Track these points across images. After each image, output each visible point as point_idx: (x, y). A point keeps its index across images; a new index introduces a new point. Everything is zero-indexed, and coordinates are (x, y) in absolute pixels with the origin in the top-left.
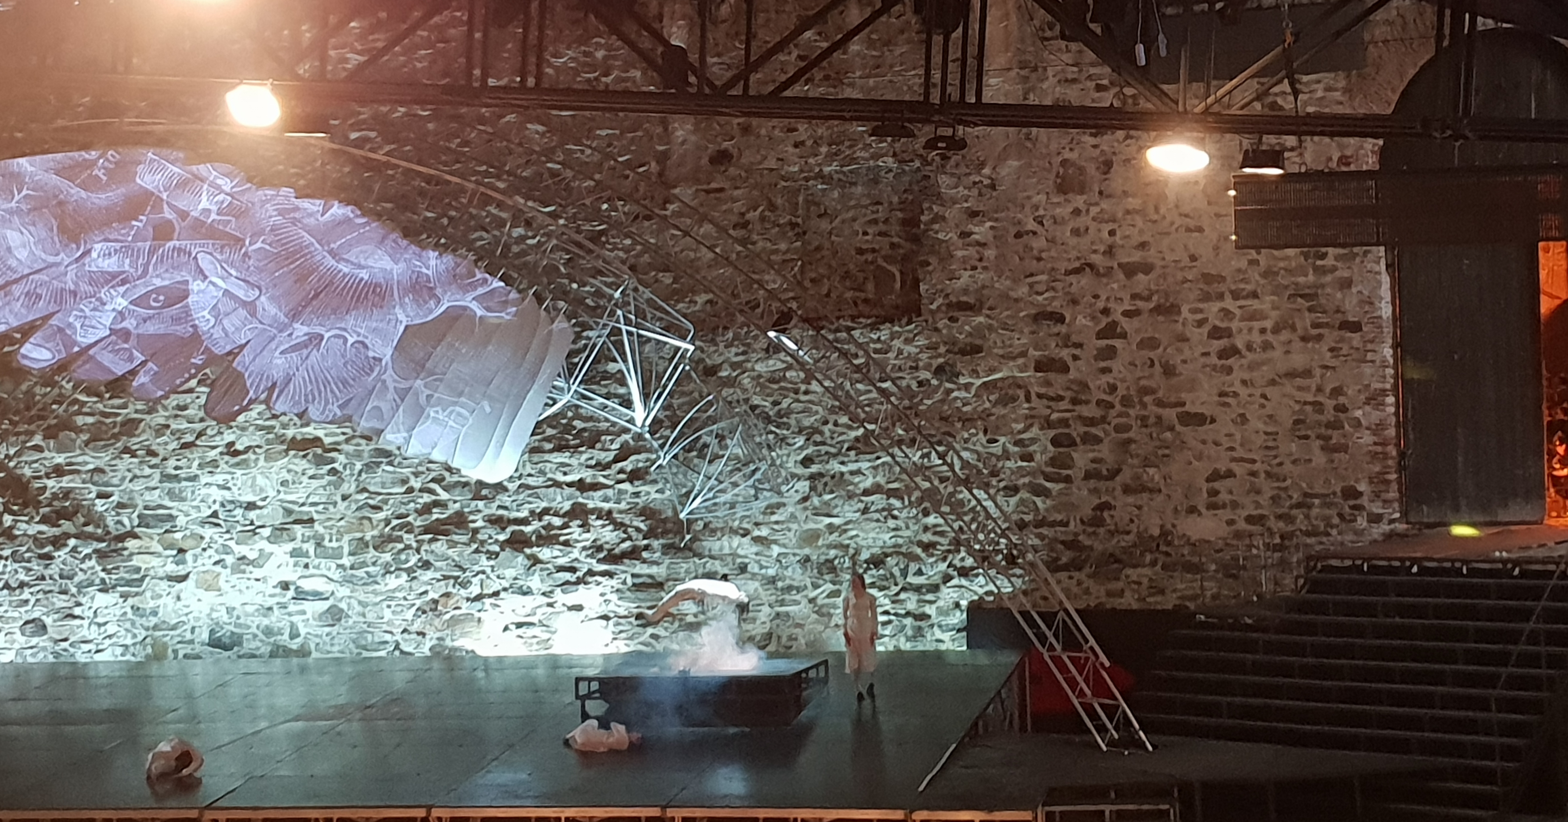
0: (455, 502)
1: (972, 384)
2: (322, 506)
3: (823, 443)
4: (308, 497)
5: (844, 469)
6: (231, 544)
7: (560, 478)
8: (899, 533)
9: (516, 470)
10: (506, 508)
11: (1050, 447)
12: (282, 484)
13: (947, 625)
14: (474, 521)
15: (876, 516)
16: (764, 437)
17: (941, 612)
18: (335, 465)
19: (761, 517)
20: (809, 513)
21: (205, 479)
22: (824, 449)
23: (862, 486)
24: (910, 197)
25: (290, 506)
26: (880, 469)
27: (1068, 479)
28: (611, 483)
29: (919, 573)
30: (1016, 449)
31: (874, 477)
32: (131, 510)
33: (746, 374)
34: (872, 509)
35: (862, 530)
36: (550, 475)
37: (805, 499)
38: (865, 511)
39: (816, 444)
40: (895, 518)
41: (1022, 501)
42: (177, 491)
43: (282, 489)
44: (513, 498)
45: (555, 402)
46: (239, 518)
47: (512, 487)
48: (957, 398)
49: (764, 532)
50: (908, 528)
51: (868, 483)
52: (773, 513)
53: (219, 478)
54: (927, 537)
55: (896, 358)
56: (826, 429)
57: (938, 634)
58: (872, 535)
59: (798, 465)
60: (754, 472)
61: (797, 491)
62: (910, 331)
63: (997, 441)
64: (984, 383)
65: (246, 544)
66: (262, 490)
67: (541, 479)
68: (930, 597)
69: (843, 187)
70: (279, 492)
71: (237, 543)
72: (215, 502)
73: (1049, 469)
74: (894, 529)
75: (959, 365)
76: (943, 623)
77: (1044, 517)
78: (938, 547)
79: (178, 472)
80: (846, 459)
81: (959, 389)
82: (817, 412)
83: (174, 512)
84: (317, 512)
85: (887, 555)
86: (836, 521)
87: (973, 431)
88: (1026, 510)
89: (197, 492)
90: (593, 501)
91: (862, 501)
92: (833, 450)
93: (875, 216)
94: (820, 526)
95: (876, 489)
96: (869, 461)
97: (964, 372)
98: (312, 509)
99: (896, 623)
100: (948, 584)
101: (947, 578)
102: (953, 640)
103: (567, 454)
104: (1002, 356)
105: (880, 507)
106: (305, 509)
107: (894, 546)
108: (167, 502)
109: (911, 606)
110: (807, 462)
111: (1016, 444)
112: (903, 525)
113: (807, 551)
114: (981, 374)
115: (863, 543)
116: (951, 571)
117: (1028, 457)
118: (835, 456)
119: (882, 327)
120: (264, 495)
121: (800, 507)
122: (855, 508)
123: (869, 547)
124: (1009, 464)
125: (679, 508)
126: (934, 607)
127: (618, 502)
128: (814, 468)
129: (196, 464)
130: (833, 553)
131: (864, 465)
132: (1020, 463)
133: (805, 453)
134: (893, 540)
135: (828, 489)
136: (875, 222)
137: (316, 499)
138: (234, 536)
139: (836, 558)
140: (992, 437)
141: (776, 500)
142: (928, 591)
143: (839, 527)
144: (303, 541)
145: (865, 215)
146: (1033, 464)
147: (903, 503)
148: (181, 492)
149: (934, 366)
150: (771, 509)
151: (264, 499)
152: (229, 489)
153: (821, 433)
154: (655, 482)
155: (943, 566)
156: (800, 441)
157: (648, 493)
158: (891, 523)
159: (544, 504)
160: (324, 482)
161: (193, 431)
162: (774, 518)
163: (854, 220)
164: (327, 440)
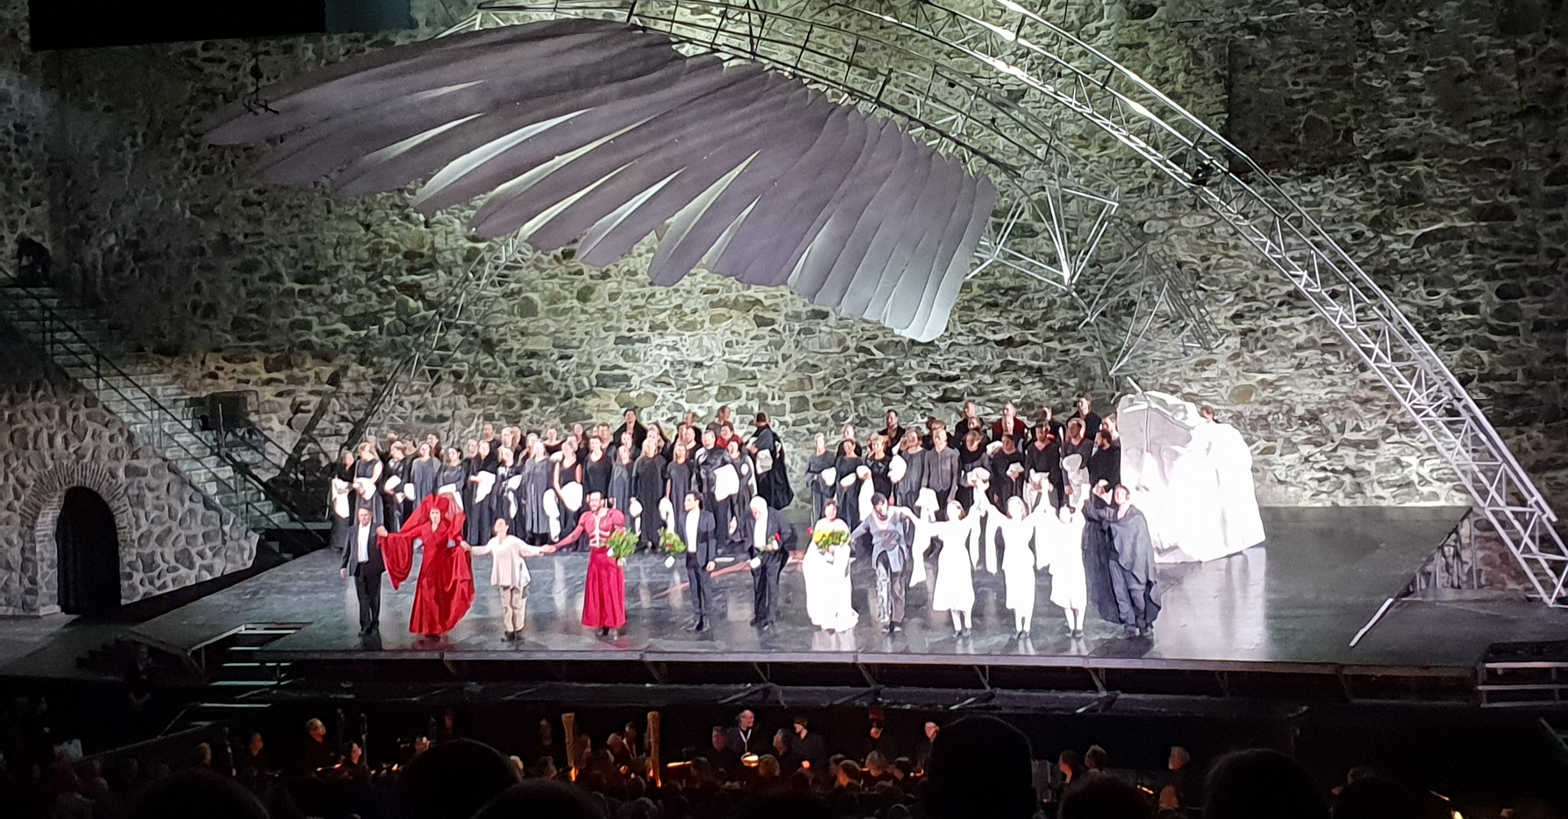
0: (889, 360)
1: (1411, 235)
2: (764, 366)
3: (1254, 299)
4: (751, 356)
5: (1276, 324)
6: (682, 402)
7: (991, 337)
8: (1335, 389)
9: (947, 330)
10: (938, 367)
11: (1496, 299)
12: (727, 345)
13: (1387, 481)
14: (909, 379)
15: (1311, 371)
16: (1192, 294)
17: (1380, 468)
18: (776, 326)
19: (1192, 374)
20: (1240, 369)
21: (656, 340)
22: (1255, 305)
23: (1295, 341)
24: (1343, 45)
25: (735, 365)
26: (1314, 324)
27: (1514, 331)
28: (1040, 341)
29: (1357, 429)
30: (1459, 302)
31: (1308, 332)
32: (589, 370)
33: (1174, 230)
34: (1307, 364)
35: (1296, 386)
36: (980, 334)
37: (1236, 355)
38: (1299, 366)
39: (1246, 300)
40: (1330, 373)
41: (1465, 355)
42: (630, 352)
43: (727, 349)
44: (945, 356)
45: (982, 261)
46: (688, 377)
47: (943, 345)
48: (1393, 250)
49: (1195, 388)
50: (1344, 383)
51: (1302, 338)
52: (1204, 370)
53: (669, 339)
54: (1364, 393)
55: (1329, 210)
56: (1257, 285)
57: (1379, 491)
58: (1307, 391)
59: (1228, 321)
60: (1183, 328)
61: (1227, 348)
62: (1345, 182)
63: (1438, 294)
64: (1423, 234)
65: (697, 403)
66: (708, 351)
67: (972, 338)
68: (1368, 453)
69: (1271, 37)
70: (724, 353)
71: (687, 402)
72: (665, 362)
73: (1494, 322)
74: (1331, 385)
75: (1396, 216)
76: (1383, 480)
77: (1490, 371)
78: (1377, 403)
79: (632, 334)
80: (1278, 315)
81: (1396, 241)
82: (1246, 268)
83: (629, 373)
84: (760, 371)
85: (1321, 411)
86: (1269, 377)
87: (1412, 284)
88: (1471, 364)
89: (649, 353)
90: (1023, 357)
91: (1295, 357)
92: (1264, 306)
93: (1306, 65)
94: (1253, 382)
95: (1312, 344)
96: (1302, 316)
97: (1401, 222)
98: (755, 368)
99: (1333, 479)
100: (1388, 440)
101: (1386, 434)
102: (1394, 497)
103: (997, 313)
104: (1443, 206)
105: (1315, 362)
106: (748, 368)
107: (1330, 402)
108: (622, 363)
109: (1350, 462)
110: (1237, 317)
111: (1459, 295)
112: (1339, 381)
113: (1239, 408)
114: (1420, 224)
115: (1298, 399)
116: (1390, 427)
117: (1471, 309)
118: (1266, 311)
119: (1313, 179)
120: (710, 355)
121: (1230, 363)
122: (1289, 364)
123: (1304, 403)
124: (1452, 317)
125: (1108, 364)
126: (1373, 463)
127: (1047, 360)
128: (1246, 324)
129: (647, 326)
130: (1265, 409)
131: (1297, 321)
132: (1463, 316)
133: (1236, 308)
134: (1329, 396)
135: (1259, 345)
136: (1304, 71)
137: (759, 359)
138: (684, 394)
139: (1269, 413)
140: (1432, 289)
141: (1205, 356)
142: (1367, 447)
143: (1272, 383)
144: (748, 399)
145: (1295, 65)
146: (1477, 316)
147: (1339, 359)
148: (635, 353)
149: (1370, 217)
150: (1202, 365)
151: (711, 359)
152: (677, 349)
153: (1253, 289)
154: (1083, 340)
155: (1382, 422)
156: (1230, 297)
157: (1077, 351)
158: (1327, 379)
159: (975, 363)
160: (765, 342)
161: (643, 295)
162: (1205, 374)
163: (1283, 70)
164: (767, 303)
